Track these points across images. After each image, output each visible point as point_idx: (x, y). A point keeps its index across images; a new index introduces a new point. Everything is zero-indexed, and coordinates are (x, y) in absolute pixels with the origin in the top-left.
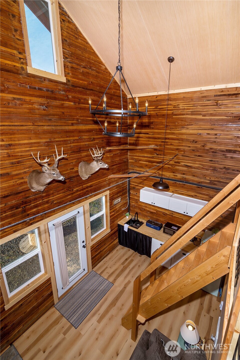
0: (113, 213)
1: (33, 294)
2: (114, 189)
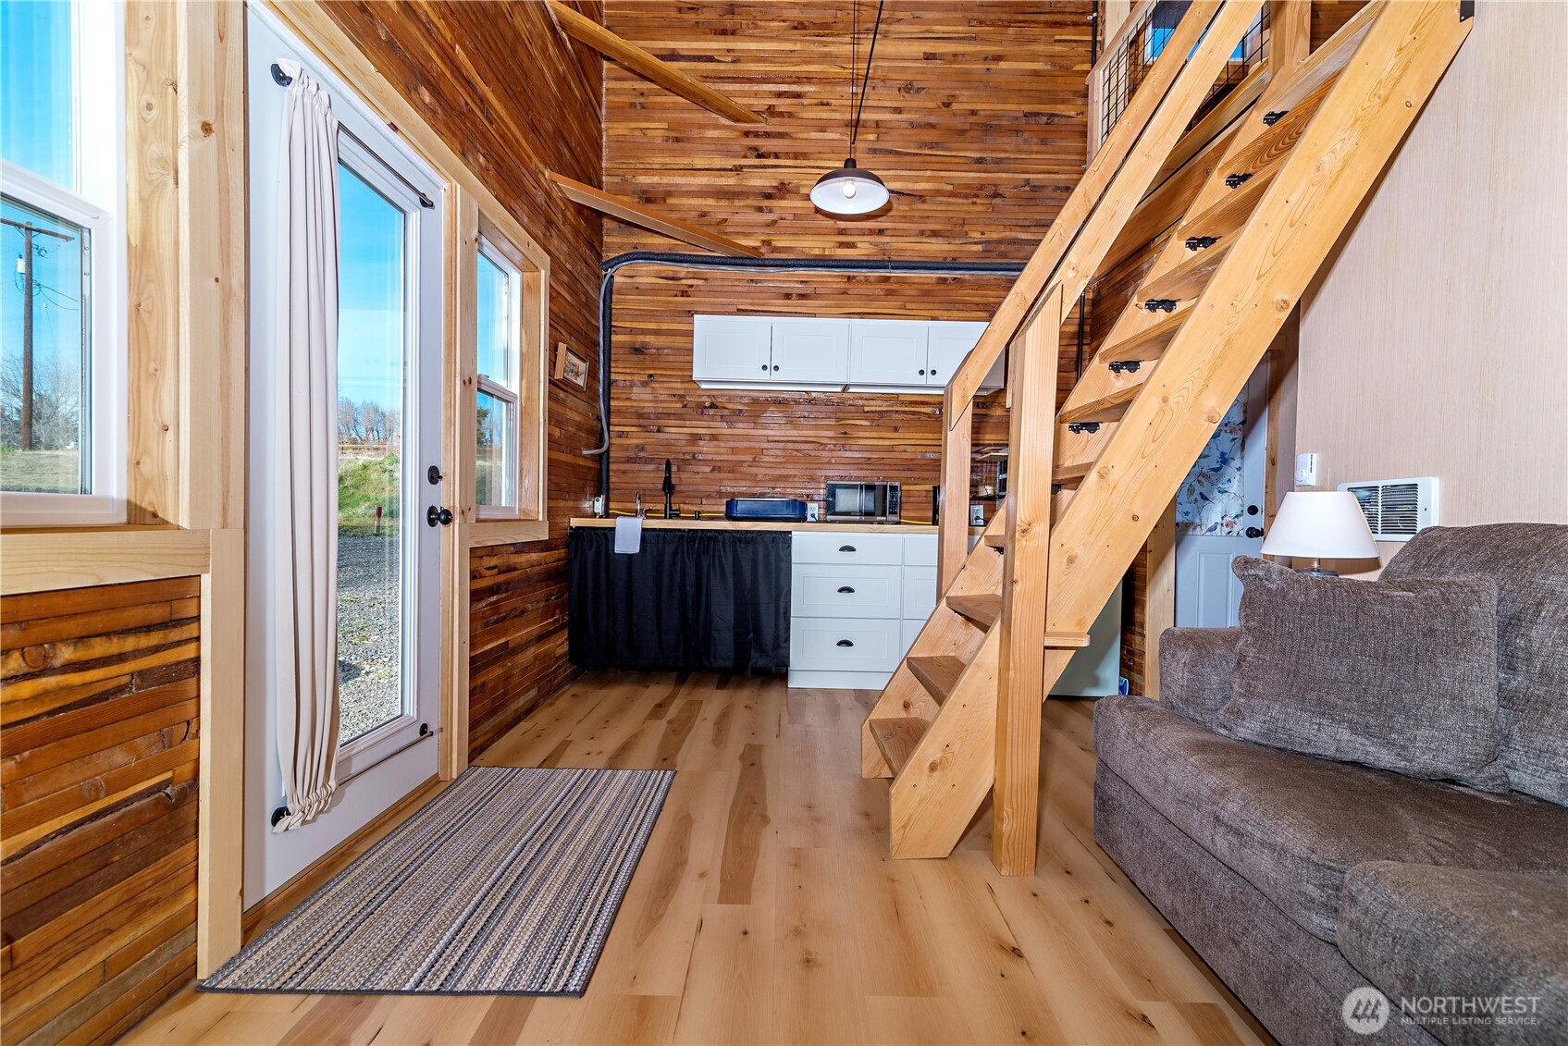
0: (557, 432)
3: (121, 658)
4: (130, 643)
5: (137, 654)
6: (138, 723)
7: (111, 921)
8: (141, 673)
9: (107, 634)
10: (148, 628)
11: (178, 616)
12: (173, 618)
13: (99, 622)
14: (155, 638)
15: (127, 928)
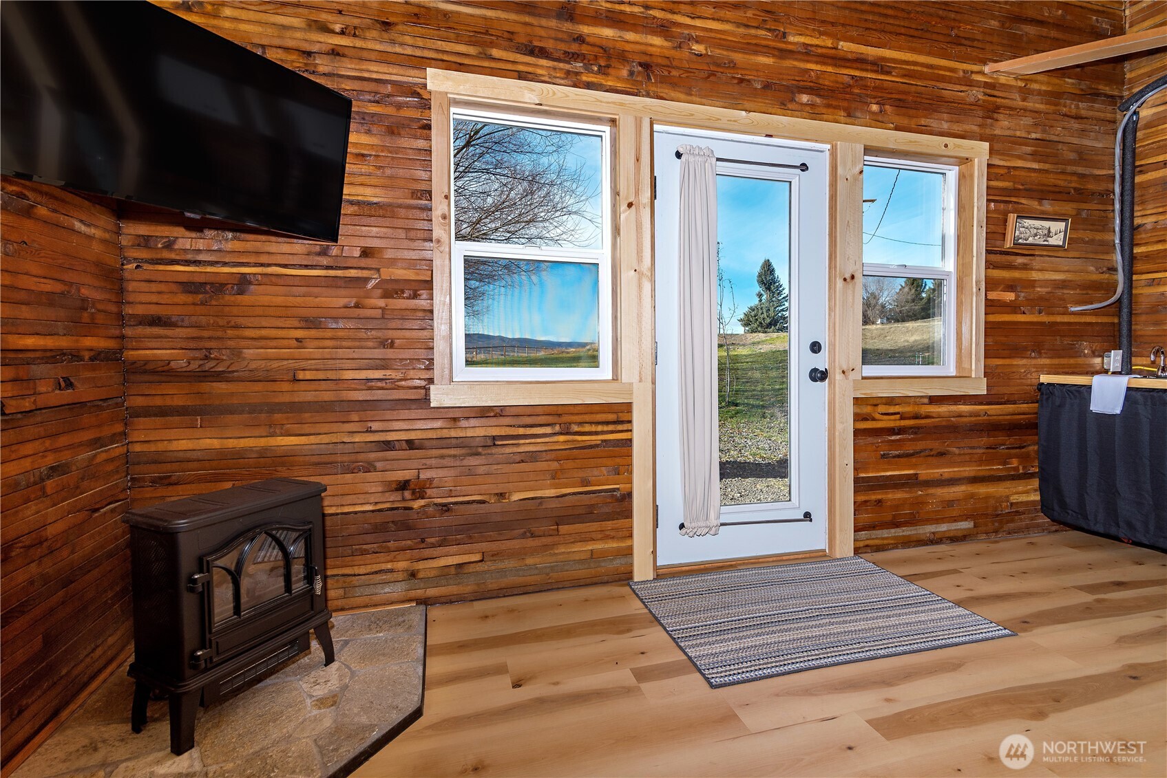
0: (1010, 296)
1: (548, 430)
2: (1019, 157)
3: (596, 433)
4: (600, 428)
5: (603, 433)
6: (604, 461)
7: (594, 535)
8: (605, 441)
9: (591, 423)
10: (607, 423)
11: (621, 420)
12: (619, 420)
13: (587, 418)
14: (611, 428)
15: (601, 542)
